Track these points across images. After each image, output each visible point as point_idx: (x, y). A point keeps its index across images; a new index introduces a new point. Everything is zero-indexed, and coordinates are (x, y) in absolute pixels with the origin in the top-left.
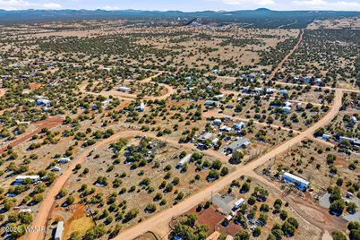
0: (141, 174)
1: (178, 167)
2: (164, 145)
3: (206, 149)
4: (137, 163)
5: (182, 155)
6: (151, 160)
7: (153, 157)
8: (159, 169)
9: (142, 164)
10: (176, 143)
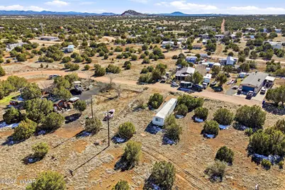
0: (37, 157)
1: (151, 128)
2: (109, 87)
3: (199, 90)
4: (29, 125)
5: (155, 103)
6: (76, 117)
7: (81, 107)
8: (97, 138)
9: (49, 128)
10: (133, 84)
